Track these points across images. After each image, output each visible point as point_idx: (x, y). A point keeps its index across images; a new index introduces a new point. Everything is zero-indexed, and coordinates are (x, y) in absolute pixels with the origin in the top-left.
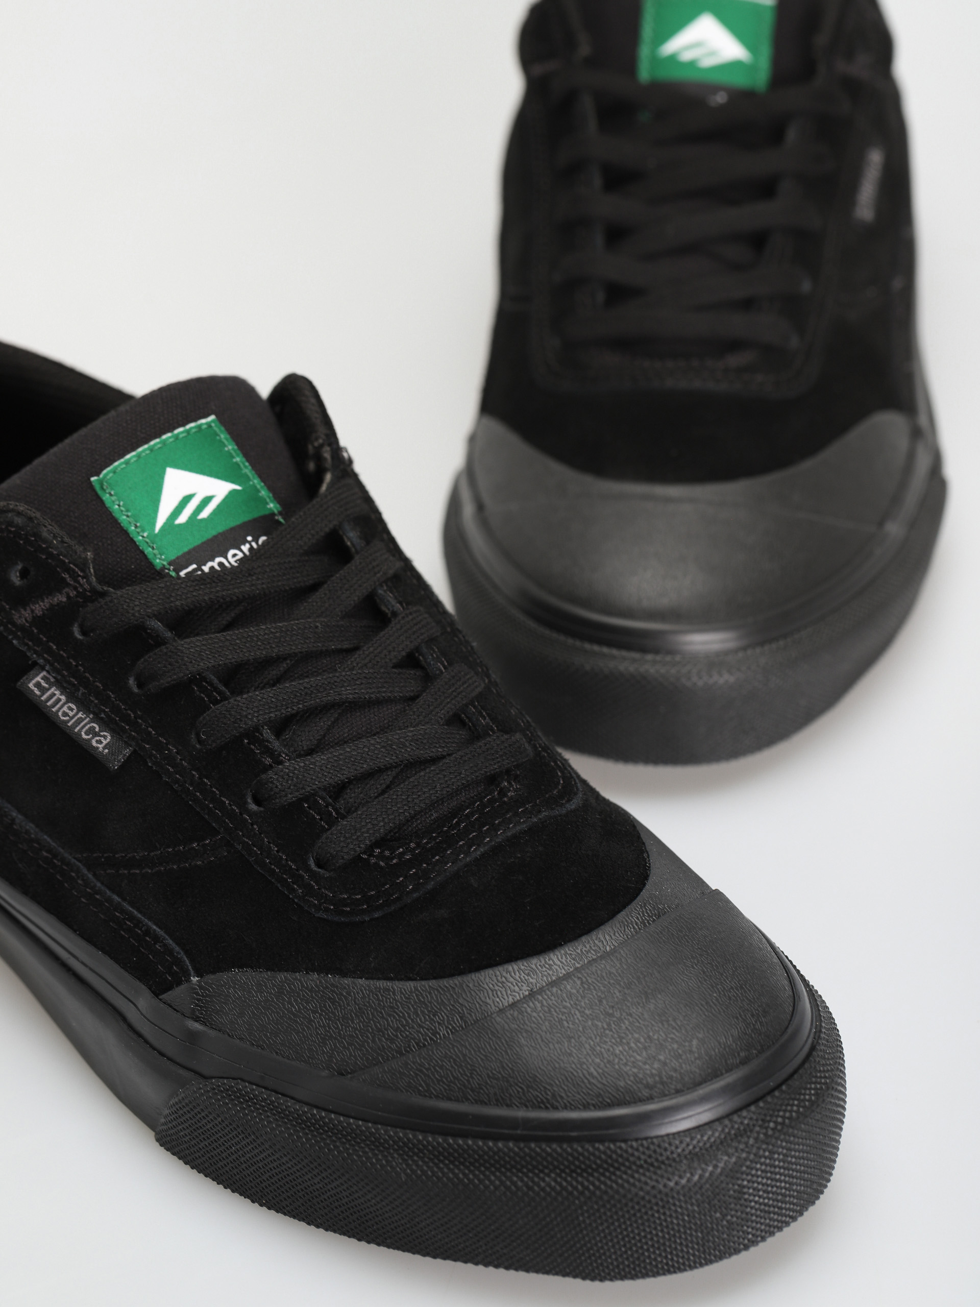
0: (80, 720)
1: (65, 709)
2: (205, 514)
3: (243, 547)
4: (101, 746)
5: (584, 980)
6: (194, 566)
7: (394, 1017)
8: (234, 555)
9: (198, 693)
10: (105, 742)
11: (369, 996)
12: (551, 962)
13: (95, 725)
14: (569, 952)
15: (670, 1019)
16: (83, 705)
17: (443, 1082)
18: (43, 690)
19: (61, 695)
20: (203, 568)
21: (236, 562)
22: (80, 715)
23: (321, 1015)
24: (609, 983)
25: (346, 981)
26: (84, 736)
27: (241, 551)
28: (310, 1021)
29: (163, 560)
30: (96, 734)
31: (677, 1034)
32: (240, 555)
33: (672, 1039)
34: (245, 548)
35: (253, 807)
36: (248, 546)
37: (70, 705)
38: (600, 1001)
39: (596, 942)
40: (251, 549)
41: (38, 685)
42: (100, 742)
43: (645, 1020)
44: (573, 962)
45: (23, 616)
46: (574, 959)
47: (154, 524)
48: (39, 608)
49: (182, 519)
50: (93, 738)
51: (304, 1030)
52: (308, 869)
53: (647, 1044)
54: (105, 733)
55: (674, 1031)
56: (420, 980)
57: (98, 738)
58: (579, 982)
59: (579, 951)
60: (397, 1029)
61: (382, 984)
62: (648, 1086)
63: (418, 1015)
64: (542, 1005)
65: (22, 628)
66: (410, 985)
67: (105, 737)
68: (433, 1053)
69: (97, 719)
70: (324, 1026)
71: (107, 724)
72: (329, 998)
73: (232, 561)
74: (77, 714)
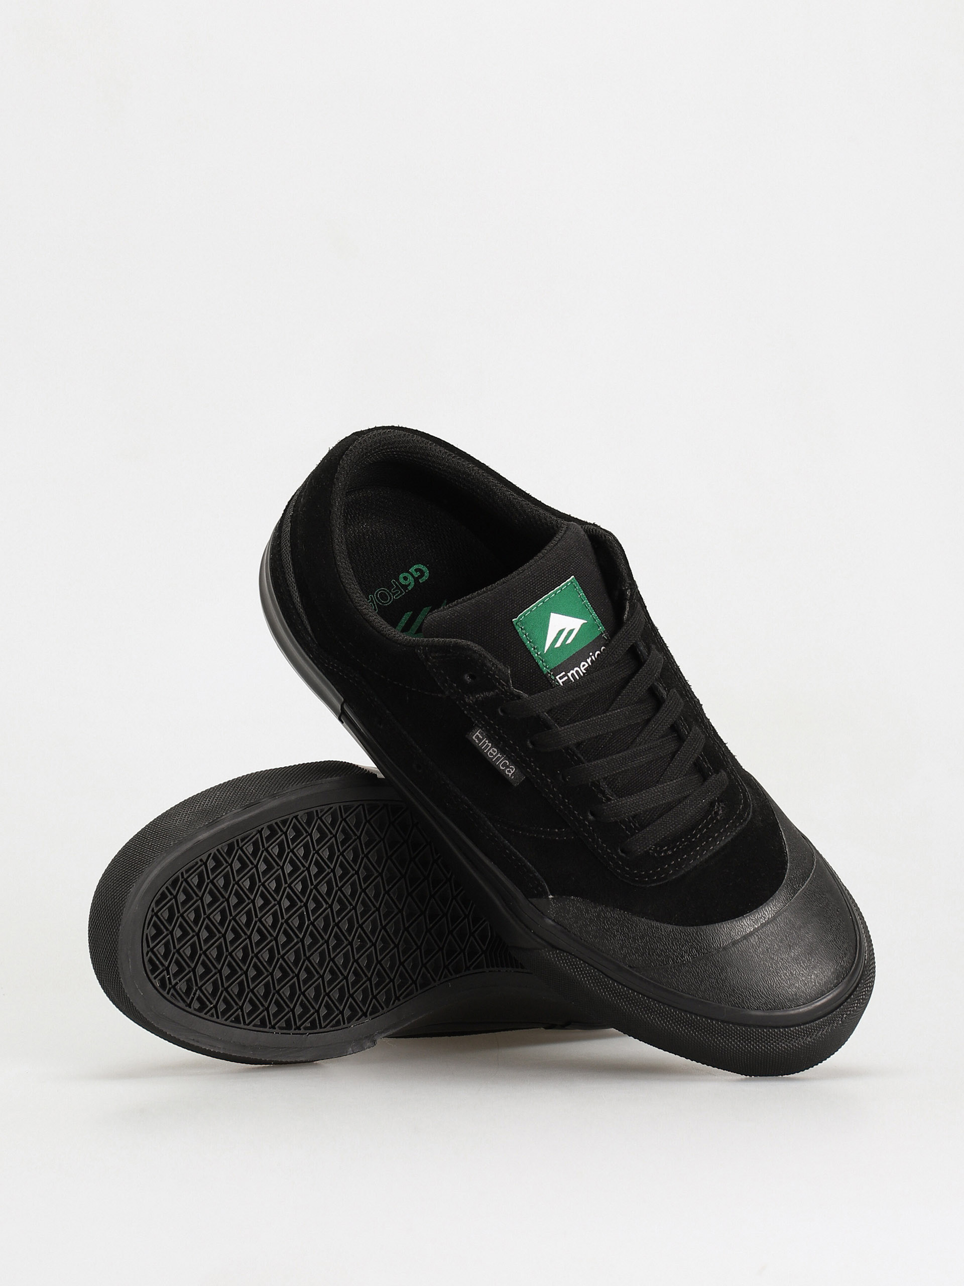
0: (498, 758)
1: (491, 751)
2: (569, 641)
3: (588, 660)
4: (510, 774)
5: (759, 937)
6: (564, 673)
7: (661, 944)
8: (584, 666)
9: (565, 754)
10: (512, 772)
11: (647, 929)
12: (743, 924)
13: (507, 762)
14: (751, 918)
15: (801, 962)
16: (502, 750)
17: (686, 985)
18: (480, 740)
19: (489, 743)
20: (568, 674)
21: (585, 670)
22: (499, 755)
23: (621, 933)
24: (772, 938)
25: (635, 918)
26: (502, 768)
27: (587, 662)
28: (615, 936)
29: (548, 668)
30: (508, 767)
31: (805, 972)
32: (587, 665)
33: (802, 974)
34: (589, 660)
35: (591, 817)
36: (590, 659)
37: (494, 749)
38: (767, 950)
39: (765, 912)
40: (592, 660)
41: (477, 737)
42: (509, 771)
43: (789, 962)
44: (753, 924)
45: (470, 699)
46: (754, 922)
47: (544, 648)
48: (480, 696)
49: (558, 645)
50: (506, 769)
51: (611, 939)
52: (617, 854)
53: (790, 977)
54: (513, 767)
55: (803, 969)
56: (675, 925)
57: (508, 769)
58: (757, 938)
59: (756, 917)
60: (662, 950)
61: (654, 923)
62: (789, 1000)
63: (673, 945)
64: (738, 950)
65: (469, 704)
66: (670, 927)
67: (512, 769)
68: (681, 968)
69: (509, 758)
70: (622, 940)
71: (513, 762)
72: (626, 926)
73: (583, 669)
74: (497, 754)
